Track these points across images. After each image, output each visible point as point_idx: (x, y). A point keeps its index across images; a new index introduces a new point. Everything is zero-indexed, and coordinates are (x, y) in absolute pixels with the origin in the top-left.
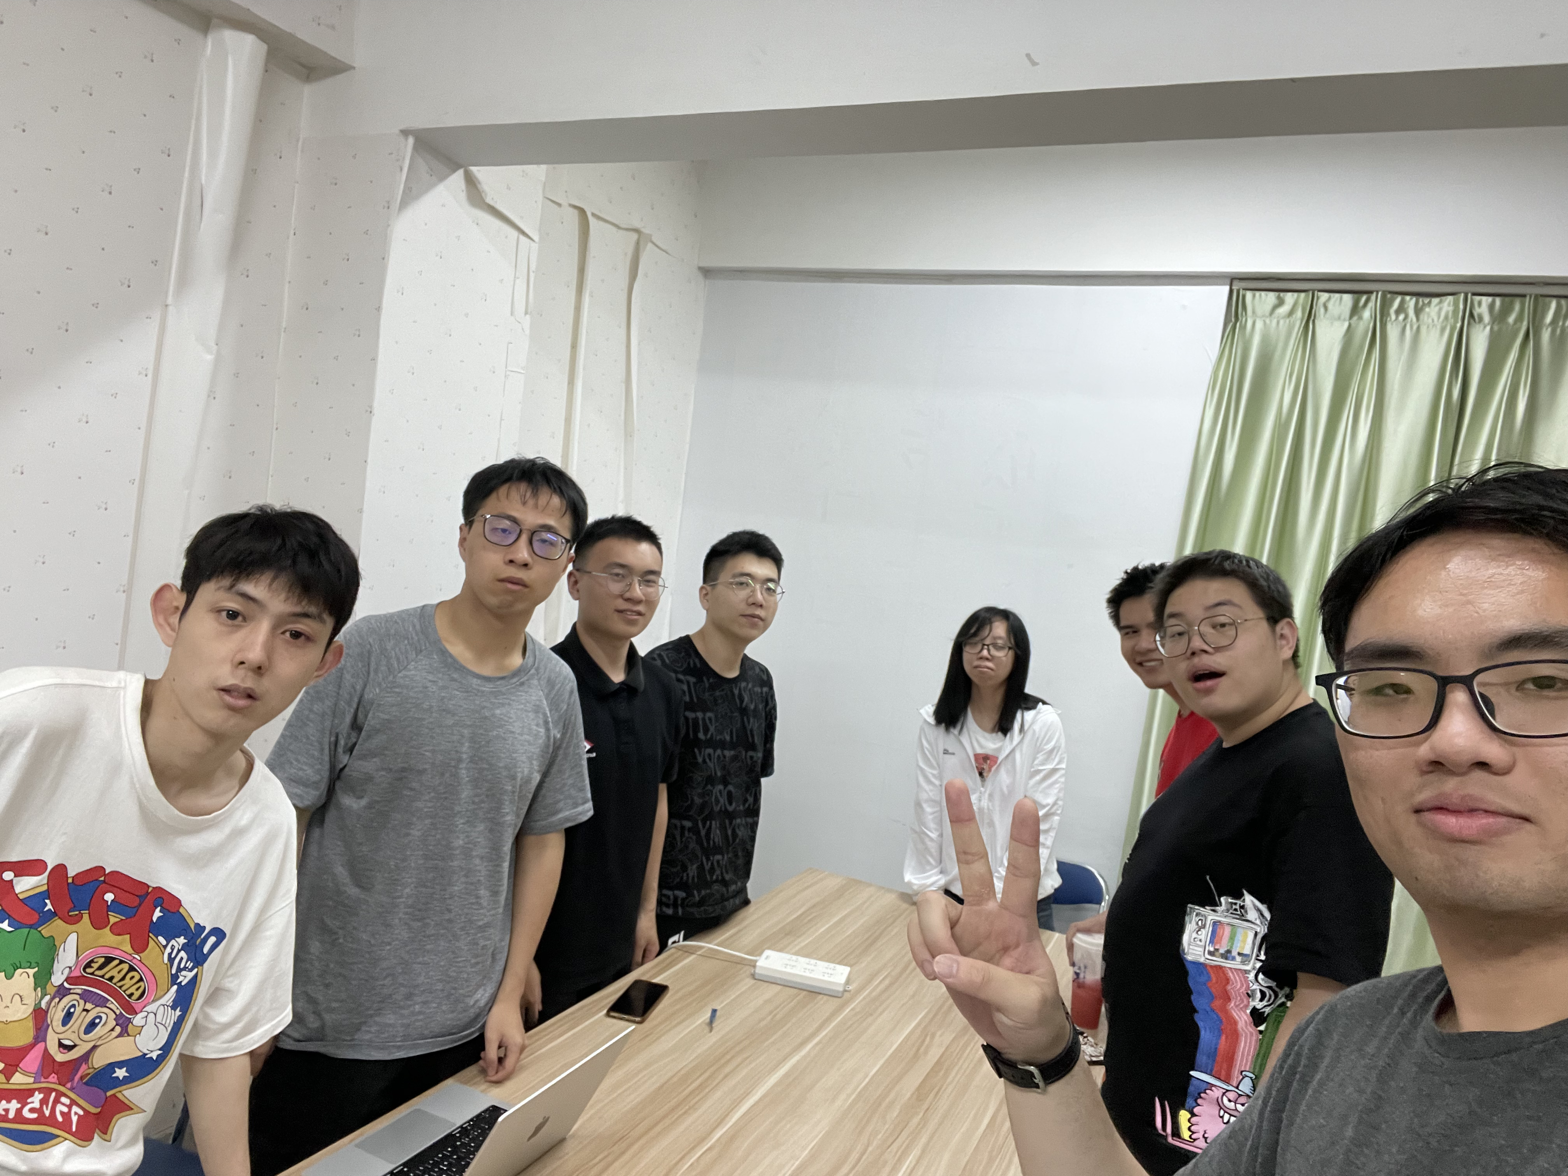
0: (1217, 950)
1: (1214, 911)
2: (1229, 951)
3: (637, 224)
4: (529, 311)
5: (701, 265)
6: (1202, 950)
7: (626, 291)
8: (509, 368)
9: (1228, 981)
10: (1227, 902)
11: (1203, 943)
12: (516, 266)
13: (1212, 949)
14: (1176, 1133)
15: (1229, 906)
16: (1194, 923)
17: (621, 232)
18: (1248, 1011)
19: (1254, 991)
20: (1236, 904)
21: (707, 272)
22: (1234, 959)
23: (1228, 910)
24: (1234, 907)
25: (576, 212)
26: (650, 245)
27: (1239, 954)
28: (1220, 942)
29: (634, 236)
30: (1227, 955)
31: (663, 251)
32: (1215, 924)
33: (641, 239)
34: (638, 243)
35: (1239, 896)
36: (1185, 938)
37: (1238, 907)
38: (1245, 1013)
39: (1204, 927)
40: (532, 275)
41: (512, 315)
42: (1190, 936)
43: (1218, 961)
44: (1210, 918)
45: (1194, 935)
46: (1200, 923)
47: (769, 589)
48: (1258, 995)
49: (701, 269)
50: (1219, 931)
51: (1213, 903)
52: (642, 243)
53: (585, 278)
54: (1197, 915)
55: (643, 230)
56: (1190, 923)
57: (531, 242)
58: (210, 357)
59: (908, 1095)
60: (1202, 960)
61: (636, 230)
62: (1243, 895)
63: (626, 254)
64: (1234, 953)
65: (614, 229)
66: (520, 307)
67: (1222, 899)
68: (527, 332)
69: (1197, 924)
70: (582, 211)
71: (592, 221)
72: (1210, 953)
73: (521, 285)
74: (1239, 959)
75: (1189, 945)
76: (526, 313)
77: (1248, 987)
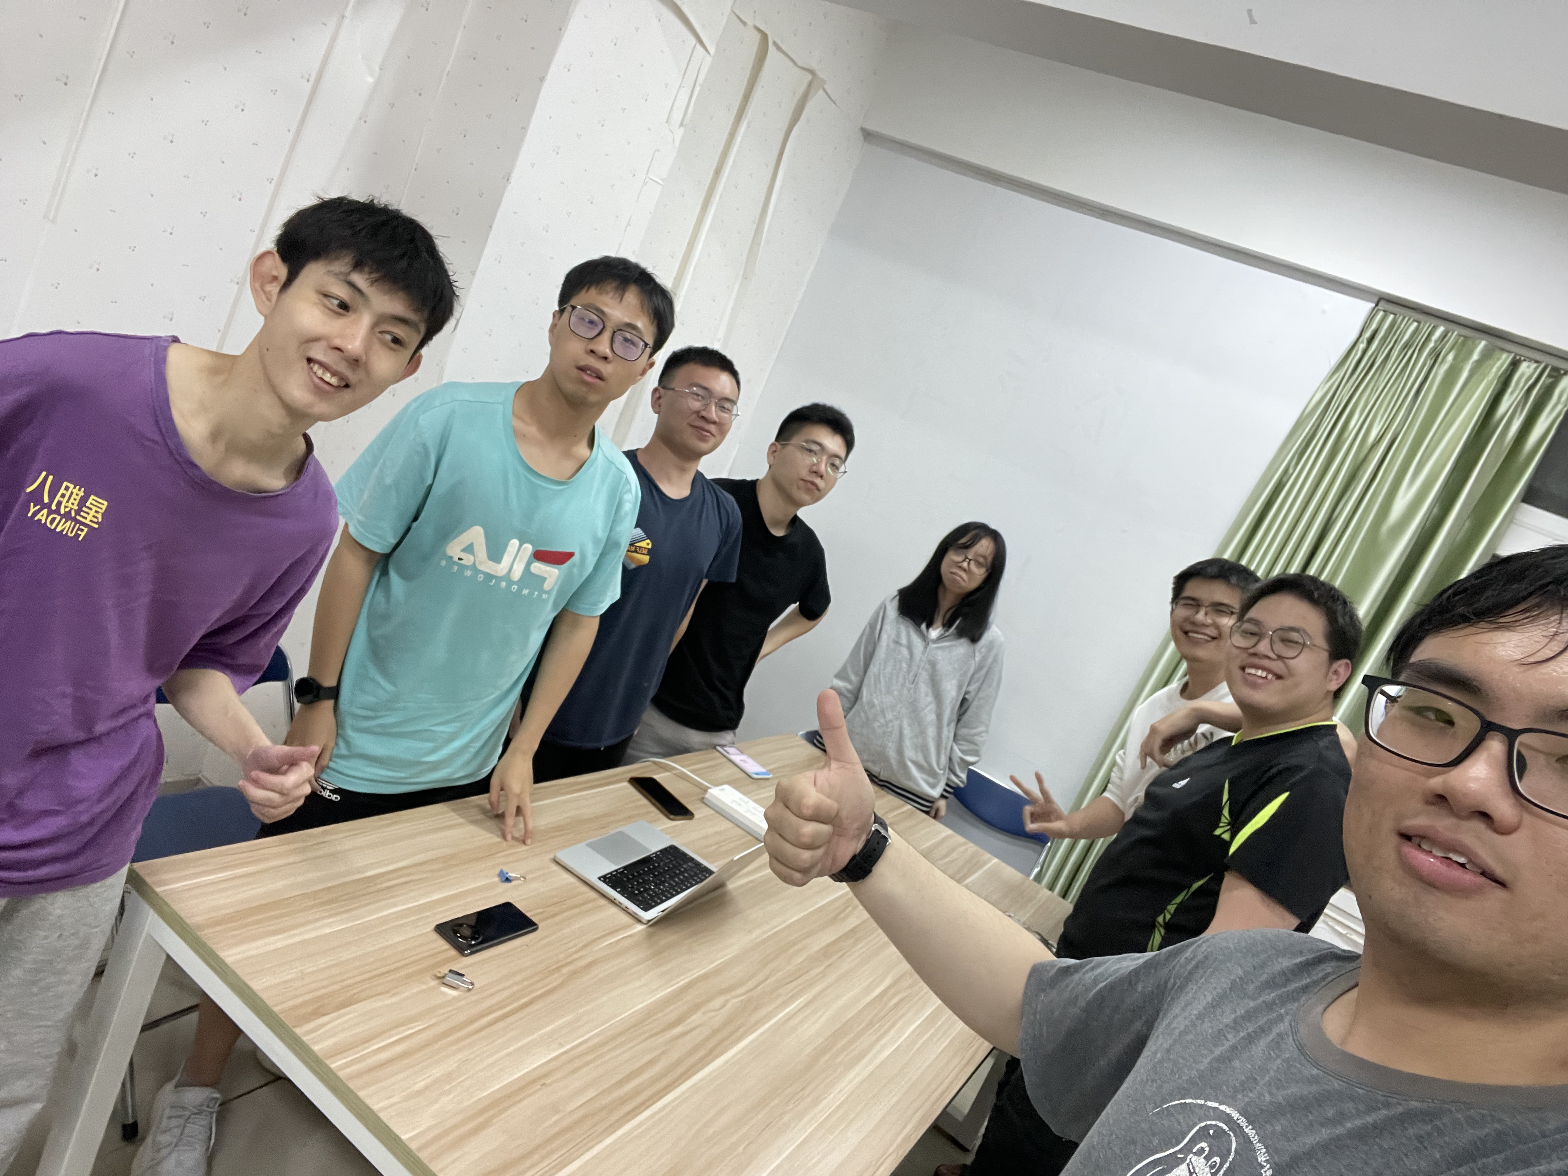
3: (814, 65)
4: (685, 123)
5: (866, 126)
7: (784, 132)
8: (649, 177)
12: (685, 73)
17: (796, 69)
21: (868, 136)
25: (757, 37)
26: (821, 92)
29: (810, 77)
31: (832, 101)
33: (814, 82)
34: (810, 85)
40: (698, 88)
41: (667, 122)
47: (833, 465)
49: (863, 130)
52: (813, 87)
53: (749, 104)
55: (817, 73)
57: (706, 54)
58: (370, 80)
59: (817, 948)
61: (812, 72)
63: (795, 92)
65: (790, 64)
66: (677, 116)
68: (677, 143)
70: (764, 36)
71: (771, 48)
73: (684, 95)
76: (681, 125)
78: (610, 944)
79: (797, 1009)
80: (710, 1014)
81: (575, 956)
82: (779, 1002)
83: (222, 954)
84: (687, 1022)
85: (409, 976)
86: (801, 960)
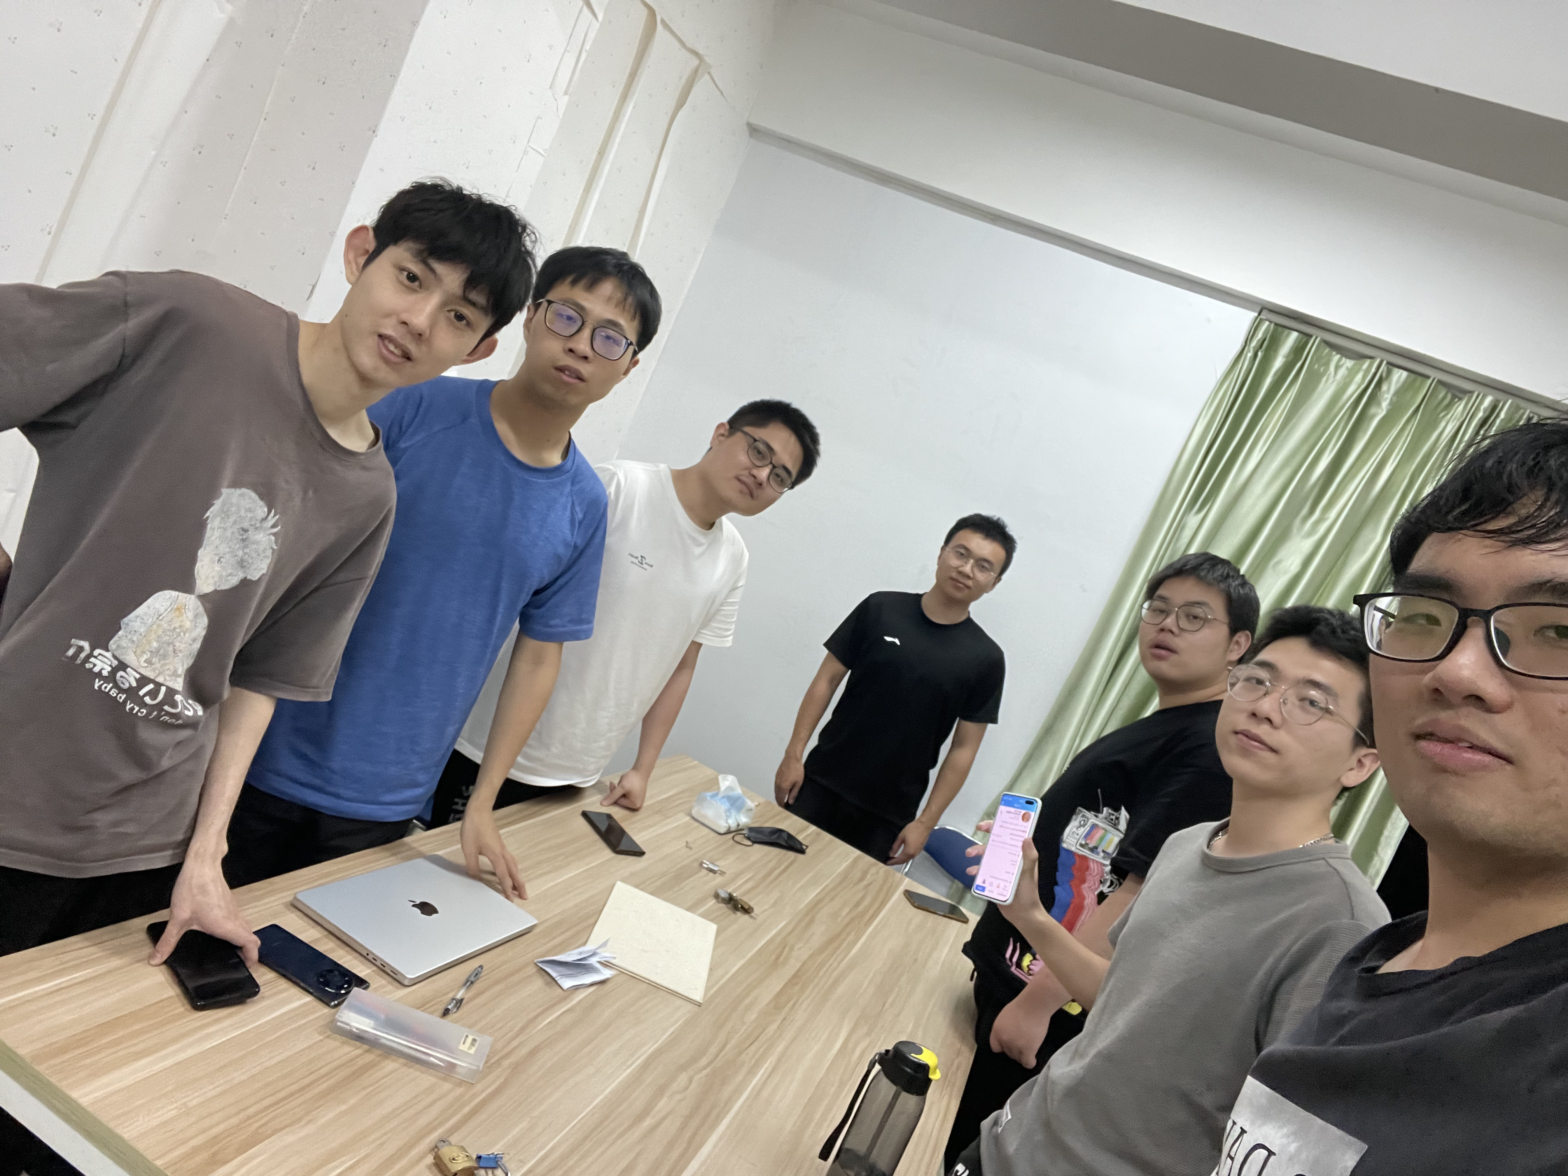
0: (1087, 844)
1: (1096, 816)
2: (1096, 848)
3: (702, 49)
4: (570, 92)
5: (752, 122)
6: (1076, 841)
7: (670, 114)
8: (530, 144)
9: (1088, 868)
10: (1107, 812)
11: (1078, 837)
12: (570, 37)
13: (1083, 842)
14: (1019, 965)
15: (1108, 815)
16: (1078, 820)
17: (684, 51)
18: (1096, 893)
19: (1106, 880)
20: (1113, 815)
21: (754, 131)
22: (1098, 854)
23: (1106, 818)
24: (1111, 817)
25: (645, 12)
26: (707, 76)
27: (1103, 851)
28: (1091, 839)
29: (696, 62)
30: (1094, 849)
31: (719, 90)
32: (1094, 826)
33: (701, 67)
34: (696, 71)
35: (1117, 809)
36: (1067, 830)
37: (1114, 817)
38: (1094, 894)
39: (1084, 826)
40: (584, 55)
41: (550, 88)
42: (1072, 829)
43: (1086, 852)
44: (1091, 821)
45: (1075, 830)
46: (1082, 822)
48: (1108, 884)
49: (749, 125)
50: (1095, 831)
51: (1097, 810)
52: (700, 71)
53: (634, 85)
54: (1083, 816)
55: (706, 59)
56: (1076, 820)
57: (594, 19)
60: (1073, 849)
61: (699, 56)
62: (1120, 809)
63: (681, 78)
64: (1100, 850)
65: (677, 44)
66: (562, 83)
67: (1105, 809)
68: (561, 114)
69: (1080, 822)
71: (660, 27)
72: (1081, 845)
73: (570, 60)
74: (1102, 854)
75: (1068, 835)
76: (566, 93)
77: (1102, 876)
78: (550, 1022)
79: (764, 1078)
80: (679, 1097)
81: (515, 1043)
82: (744, 1070)
83: (74, 1094)
84: (653, 1112)
85: (324, 1095)
86: (754, 1016)
